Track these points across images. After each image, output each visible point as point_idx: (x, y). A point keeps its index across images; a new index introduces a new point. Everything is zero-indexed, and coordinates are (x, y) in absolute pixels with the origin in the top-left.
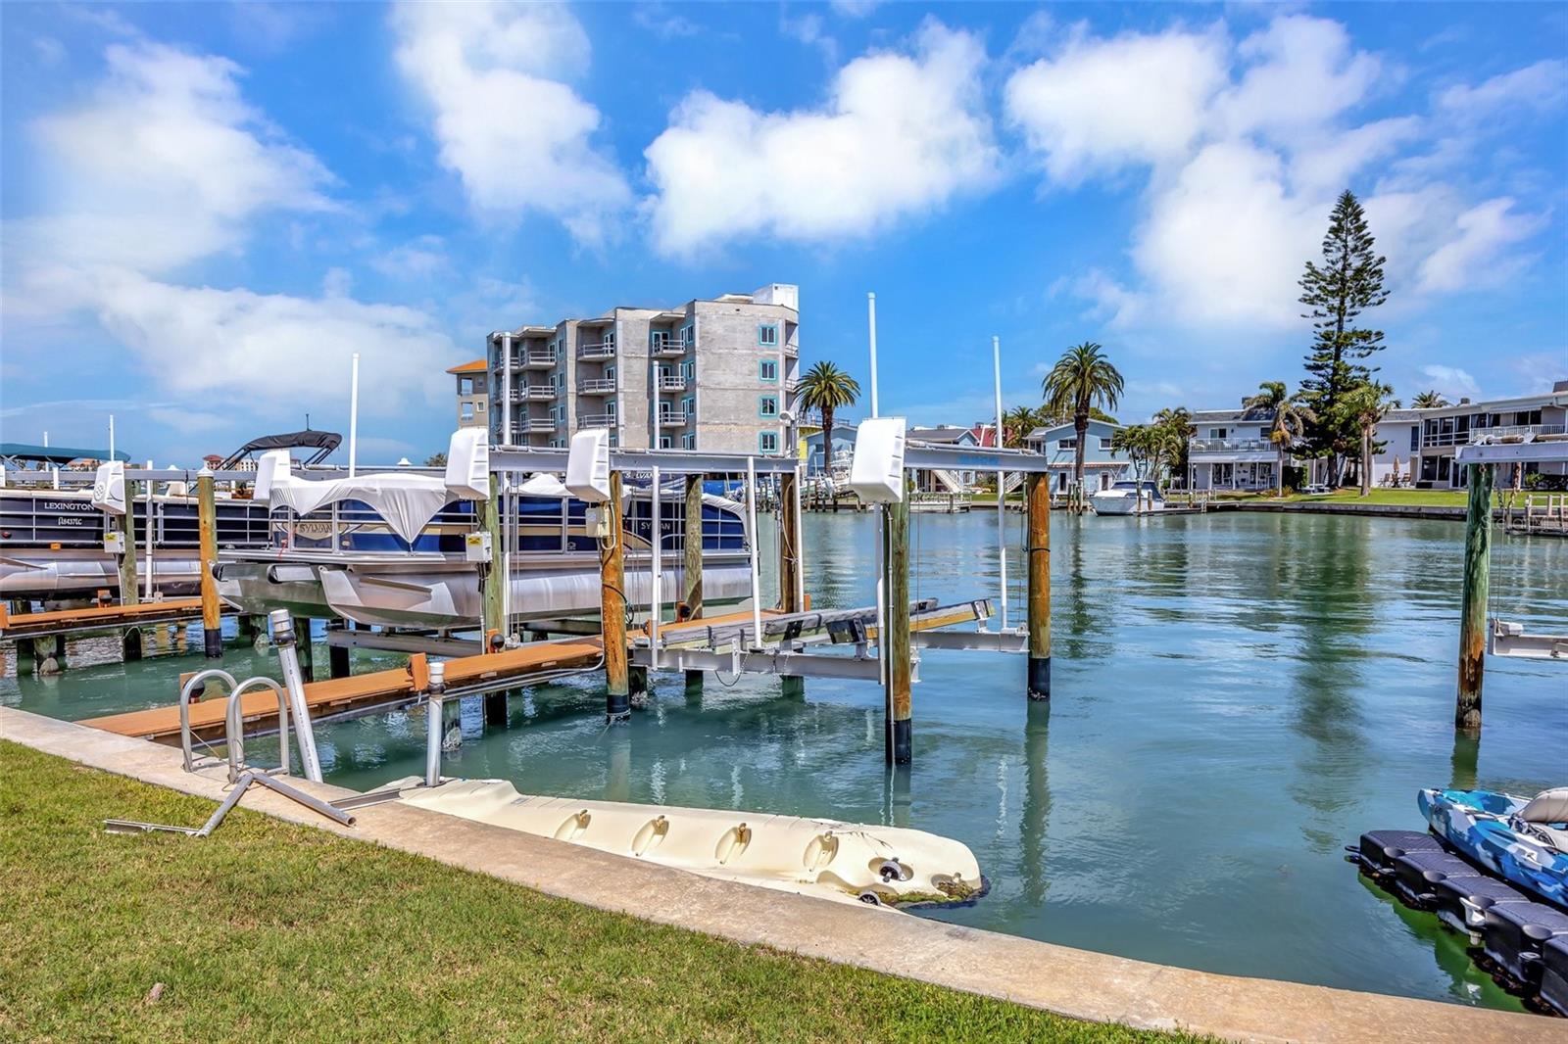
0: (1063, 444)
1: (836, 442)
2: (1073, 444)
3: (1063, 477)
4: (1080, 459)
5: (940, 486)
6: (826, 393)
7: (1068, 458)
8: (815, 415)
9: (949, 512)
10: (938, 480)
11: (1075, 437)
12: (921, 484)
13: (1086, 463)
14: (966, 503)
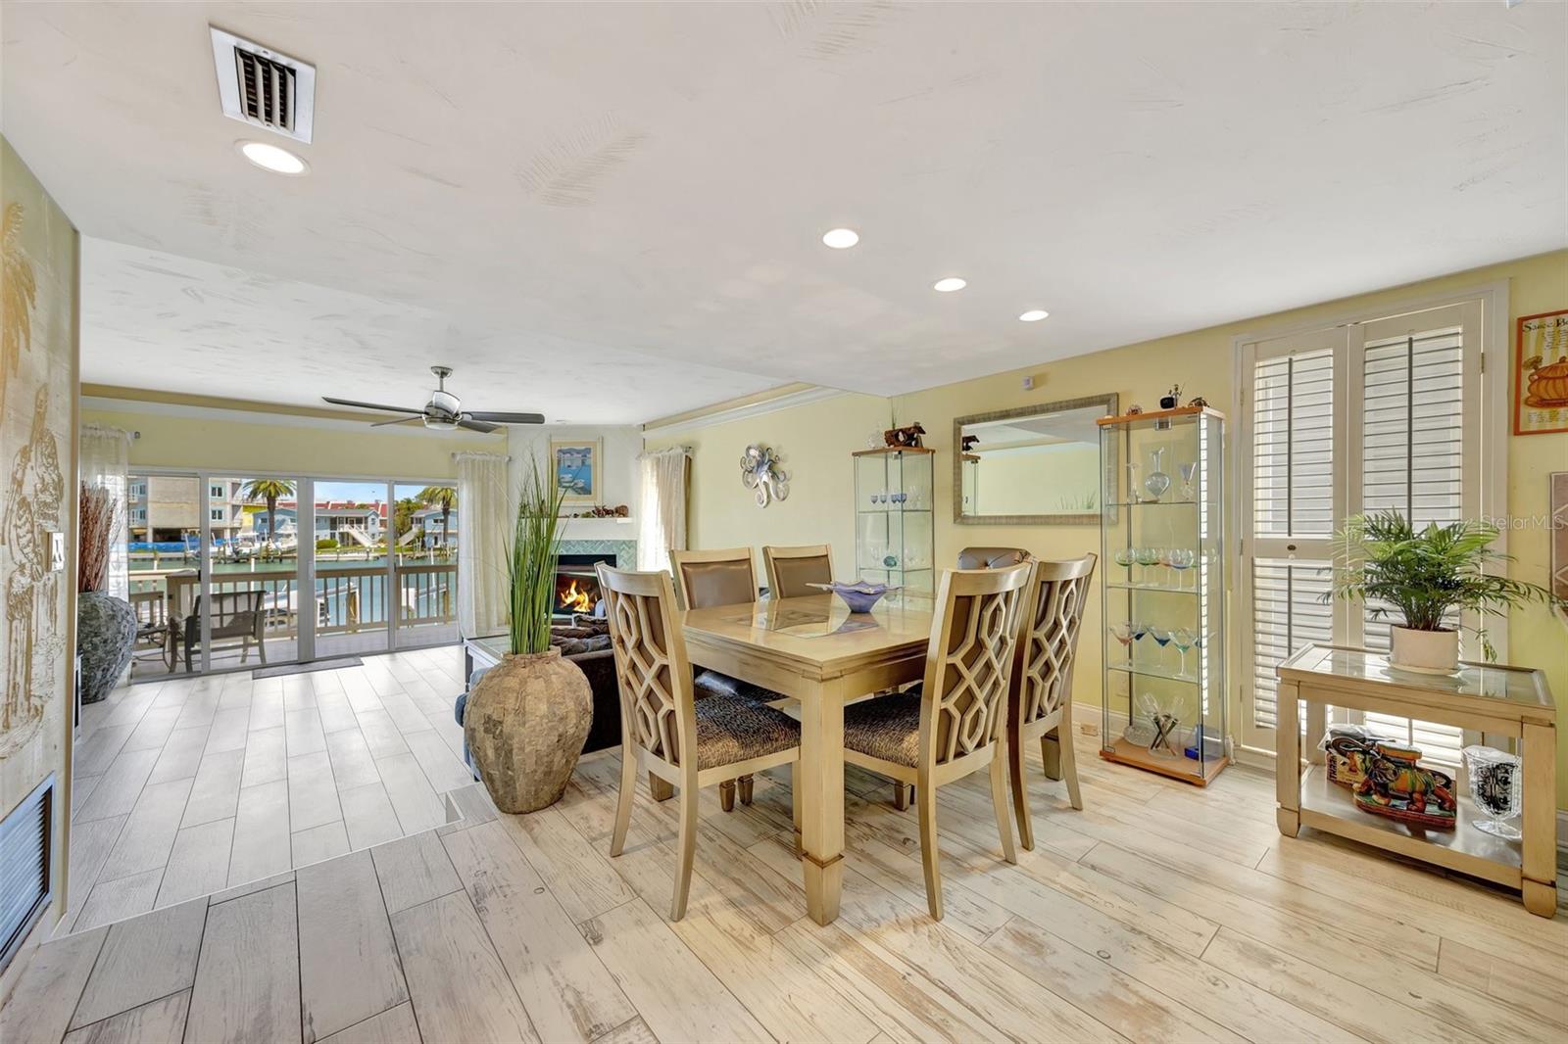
0: (436, 521)
1: (278, 517)
2: (442, 521)
3: (436, 539)
4: (445, 529)
5: (356, 542)
6: (272, 488)
7: (439, 529)
8: (260, 499)
9: (366, 560)
10: (354, 539)
11: (443, 518)
12: (342, 541)
13: (450, 531)
14: (377, 554)
